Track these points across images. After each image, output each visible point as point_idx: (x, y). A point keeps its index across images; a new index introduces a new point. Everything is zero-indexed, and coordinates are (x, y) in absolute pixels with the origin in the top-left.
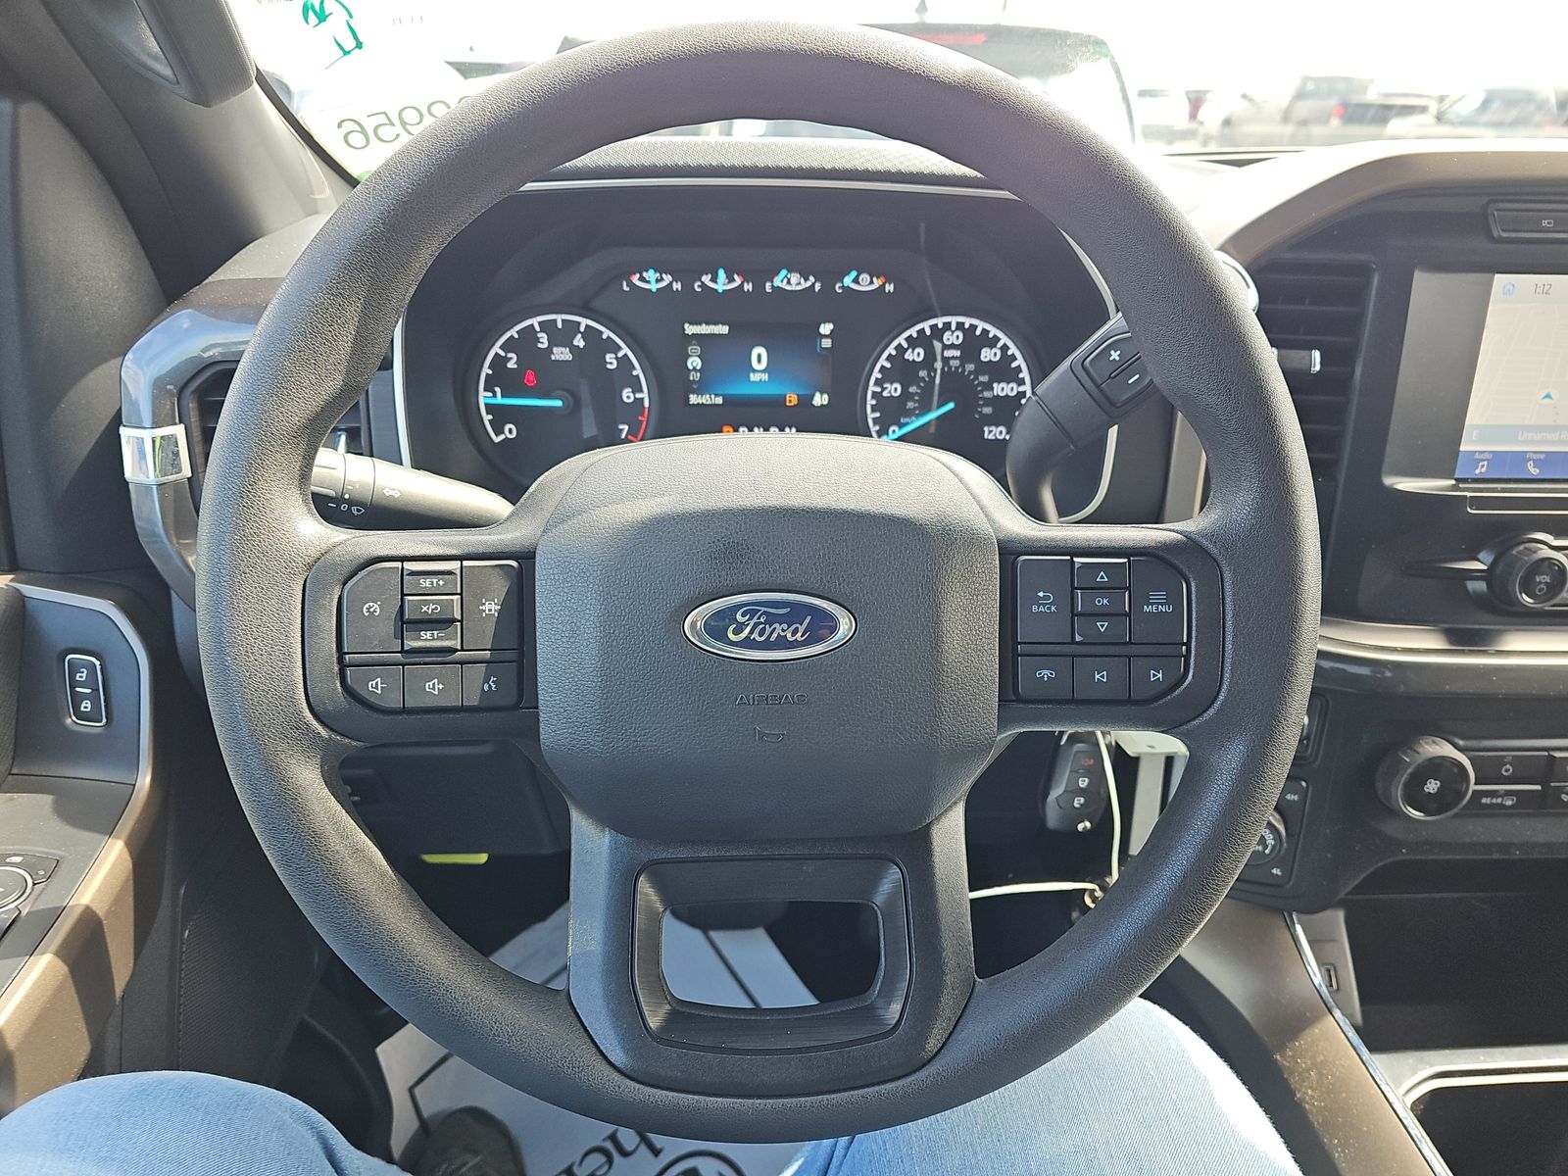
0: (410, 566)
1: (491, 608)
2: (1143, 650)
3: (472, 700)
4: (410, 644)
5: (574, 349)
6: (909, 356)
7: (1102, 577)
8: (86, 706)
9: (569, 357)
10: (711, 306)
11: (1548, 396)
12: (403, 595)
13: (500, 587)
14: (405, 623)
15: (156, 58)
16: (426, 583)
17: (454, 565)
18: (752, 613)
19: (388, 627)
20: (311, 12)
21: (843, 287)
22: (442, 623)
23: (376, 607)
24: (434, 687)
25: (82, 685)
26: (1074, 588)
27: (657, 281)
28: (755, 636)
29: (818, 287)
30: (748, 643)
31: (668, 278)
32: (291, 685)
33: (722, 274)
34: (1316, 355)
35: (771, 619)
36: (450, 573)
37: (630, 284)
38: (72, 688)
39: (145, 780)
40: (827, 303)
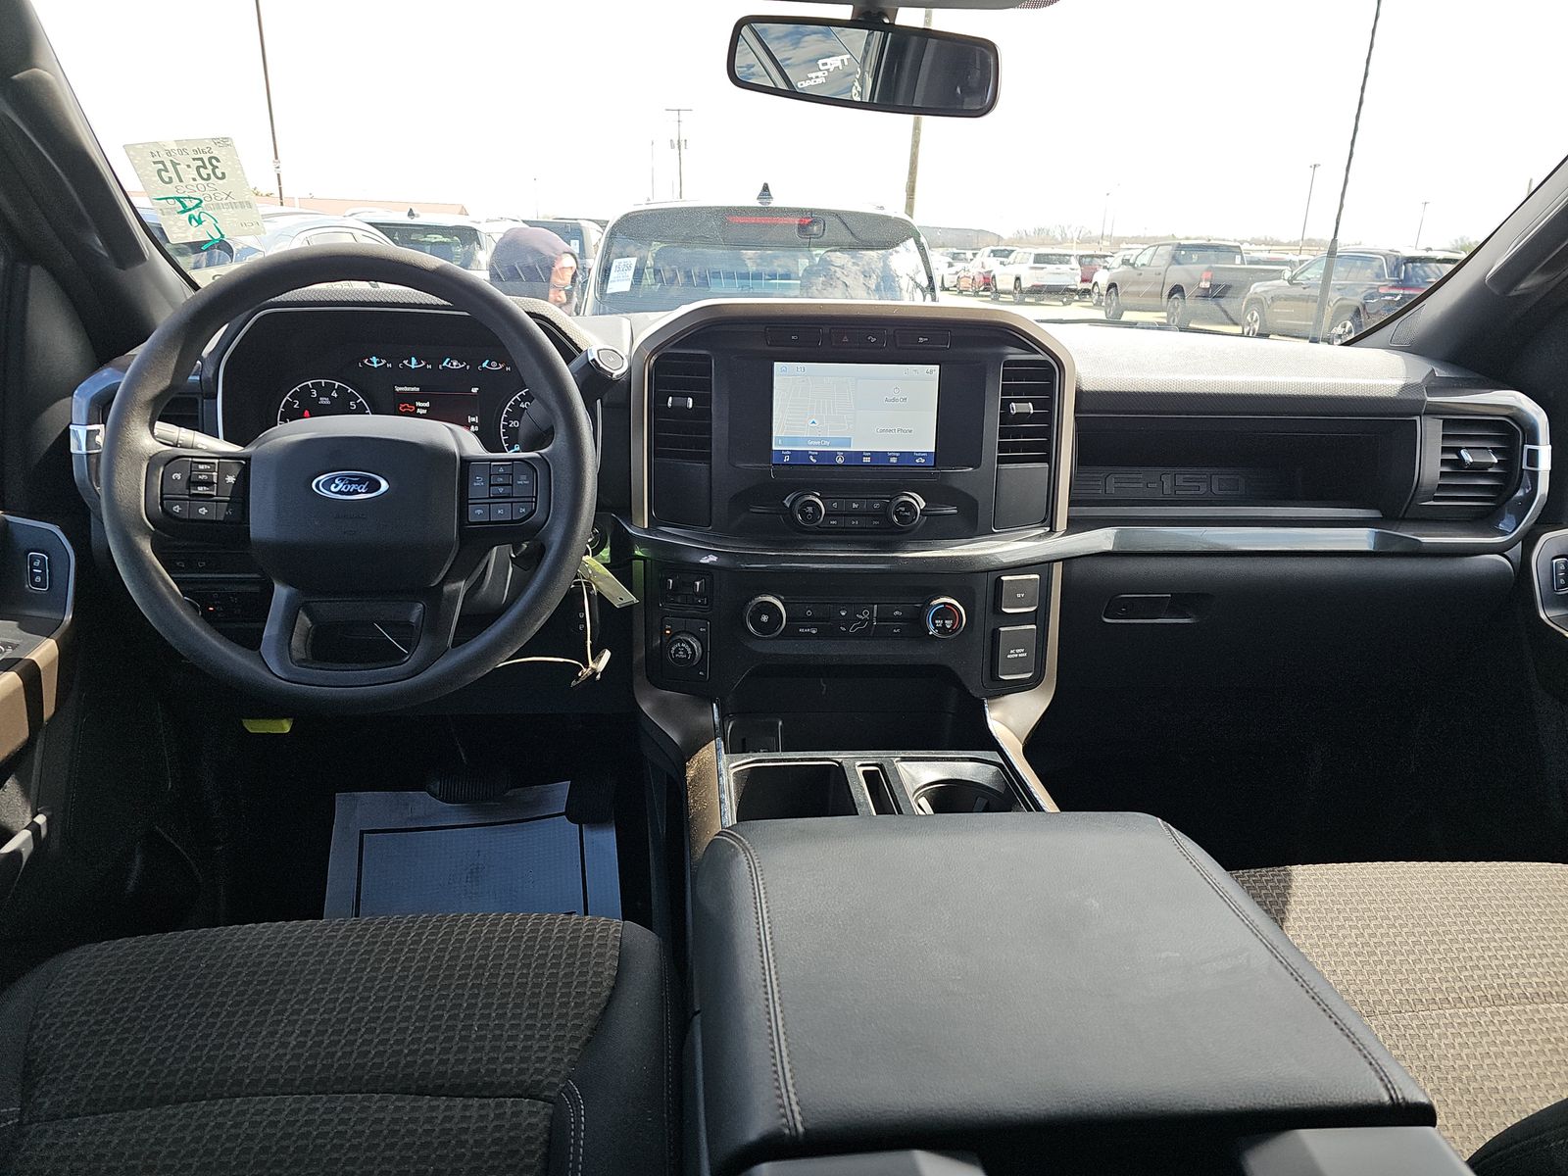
0: (195, 460)
1: (231, 479)
2: (516, 500)
3: (221, 518)
4: (193, 492)
5: (331, 398)
6: (522, 405)
7: (501, 470)
8: (38, 579)
9: (328, 402)
10: (409, 377)
11: (813, 422)
12: (191, 471)
13: (237, 470)
14: (192, 483)
15: (100, 247)
16: (201, 467)
17: (216, 461)
18: (343, 480)
19: (184, 485)
20: (193, 220)
21: (482, 368)
22: (208, 483)
23: (178, 476)
24: (203, 511)
25: (37, 568)
26: (490, 475)
27: (378, 363)
28: (343, 489)
29: (468, 367)
30: (340, 492)
31: (384, 361)
32: (139, 506)
33: (413, 360)
34: (690, 400)
35: (351, 483)
36: (213, 463)
37: (363, 363)
38: (31, 569)
39: (68, 617)
40: (474, 376)
